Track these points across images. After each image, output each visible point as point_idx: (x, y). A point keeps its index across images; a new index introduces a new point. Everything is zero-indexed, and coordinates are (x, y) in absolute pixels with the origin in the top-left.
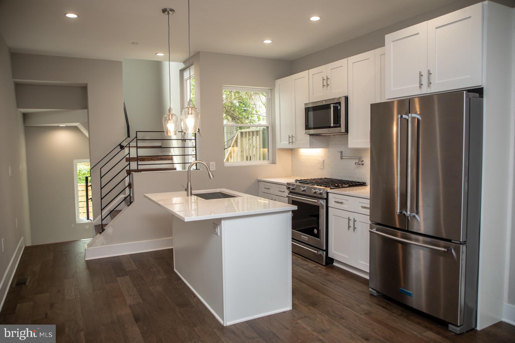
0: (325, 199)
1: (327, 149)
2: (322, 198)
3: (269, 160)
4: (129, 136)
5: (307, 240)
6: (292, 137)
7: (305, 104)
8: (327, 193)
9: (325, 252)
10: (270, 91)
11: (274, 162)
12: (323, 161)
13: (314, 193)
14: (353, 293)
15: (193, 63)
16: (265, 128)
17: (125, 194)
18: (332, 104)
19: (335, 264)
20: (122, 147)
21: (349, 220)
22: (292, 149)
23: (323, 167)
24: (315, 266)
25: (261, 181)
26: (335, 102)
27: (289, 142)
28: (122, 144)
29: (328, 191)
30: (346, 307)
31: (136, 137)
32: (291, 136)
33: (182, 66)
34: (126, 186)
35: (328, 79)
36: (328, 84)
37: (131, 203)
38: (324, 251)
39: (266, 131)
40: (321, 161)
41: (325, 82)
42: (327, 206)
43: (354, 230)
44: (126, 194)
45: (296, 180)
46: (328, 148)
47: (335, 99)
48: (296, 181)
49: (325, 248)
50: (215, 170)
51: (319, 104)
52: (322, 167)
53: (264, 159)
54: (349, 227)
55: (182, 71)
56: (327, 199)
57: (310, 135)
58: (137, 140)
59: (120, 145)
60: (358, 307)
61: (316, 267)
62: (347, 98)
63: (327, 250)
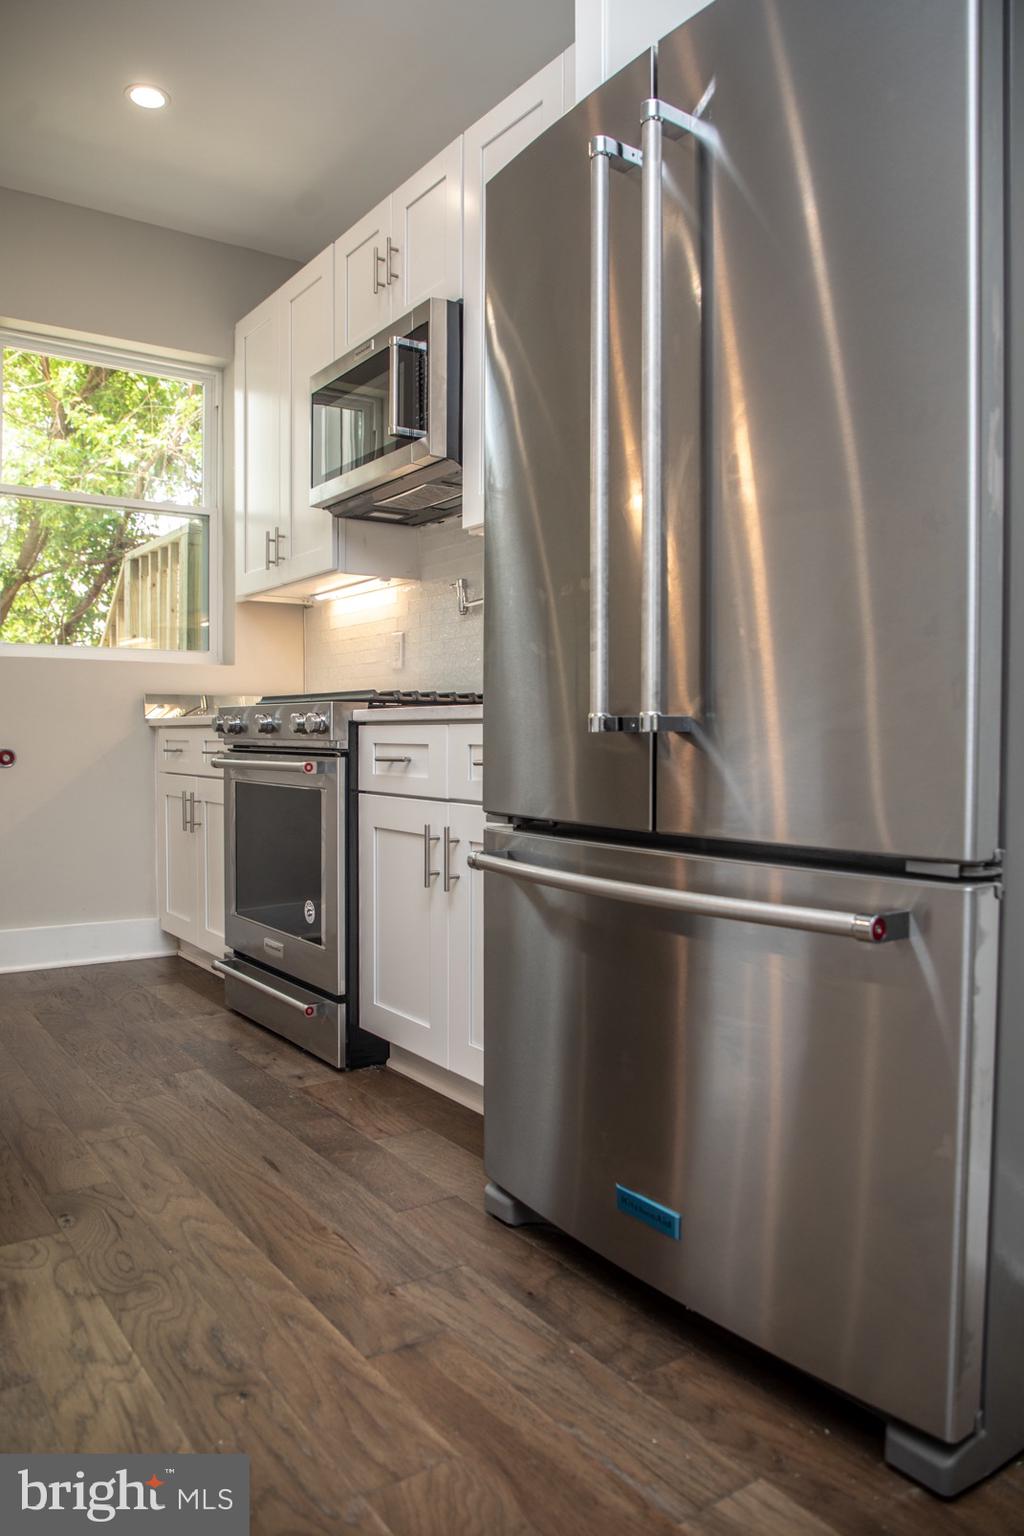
0: (345, 754)
2: (328, 753)
5: (280, 955)
8: (354, 726)
9: (342, 1008)
10: (218, 375)
12: (404, 635)
14: (398, 1211)
16: (197, 522)
19: (393, 1064)
21: (427, 837)
23: (403, 662)
24: (298, 1071)
30: (313, 1300)
32: (273, 535)
35: (393, 250)
36: (395, 272)
38: (339, 999)
39: (200, 540)
40: (397, 637)
41: (383, 268)
42: (352, 787)
43: (447, 888)
49: (341, 990)
51: (358, 361)
54: (429, 875)
56: (351, 756)
60: (386, 1298)
61: (300, 1078)
63: (351, 998)
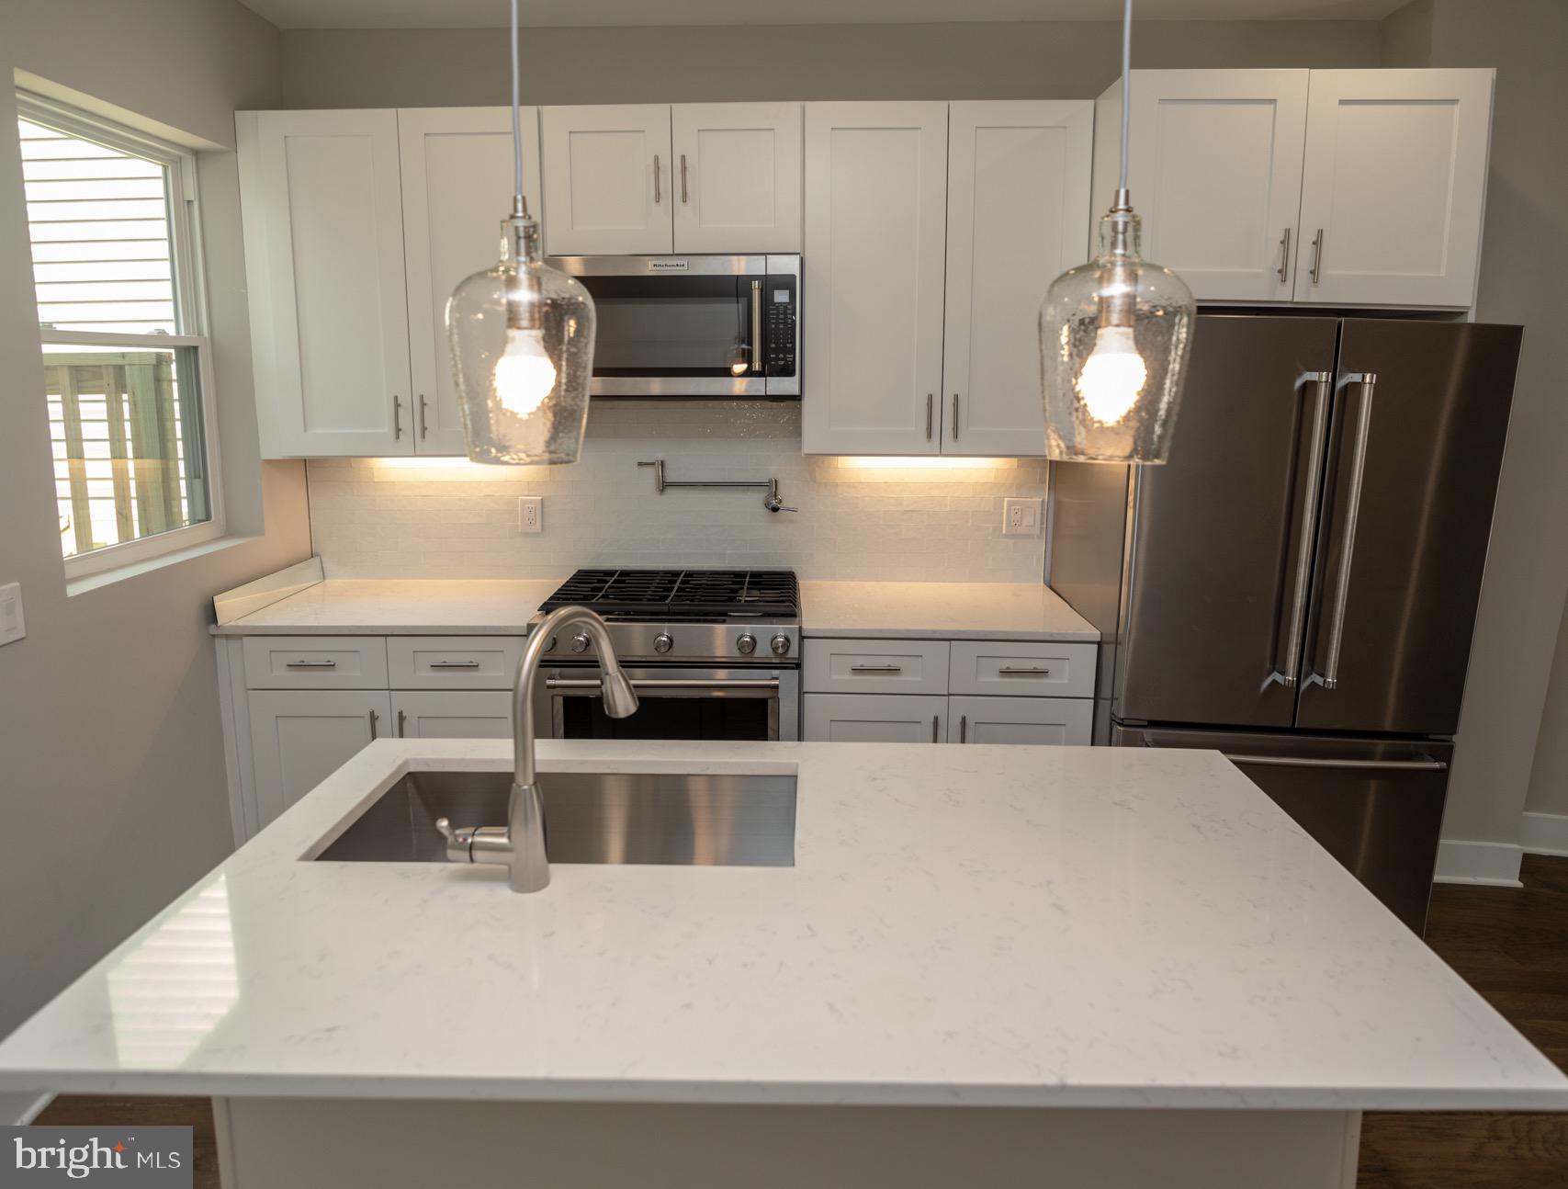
3: (208, 518)
18: (755, 277)
40: (531, 502)
52: (537, 528)
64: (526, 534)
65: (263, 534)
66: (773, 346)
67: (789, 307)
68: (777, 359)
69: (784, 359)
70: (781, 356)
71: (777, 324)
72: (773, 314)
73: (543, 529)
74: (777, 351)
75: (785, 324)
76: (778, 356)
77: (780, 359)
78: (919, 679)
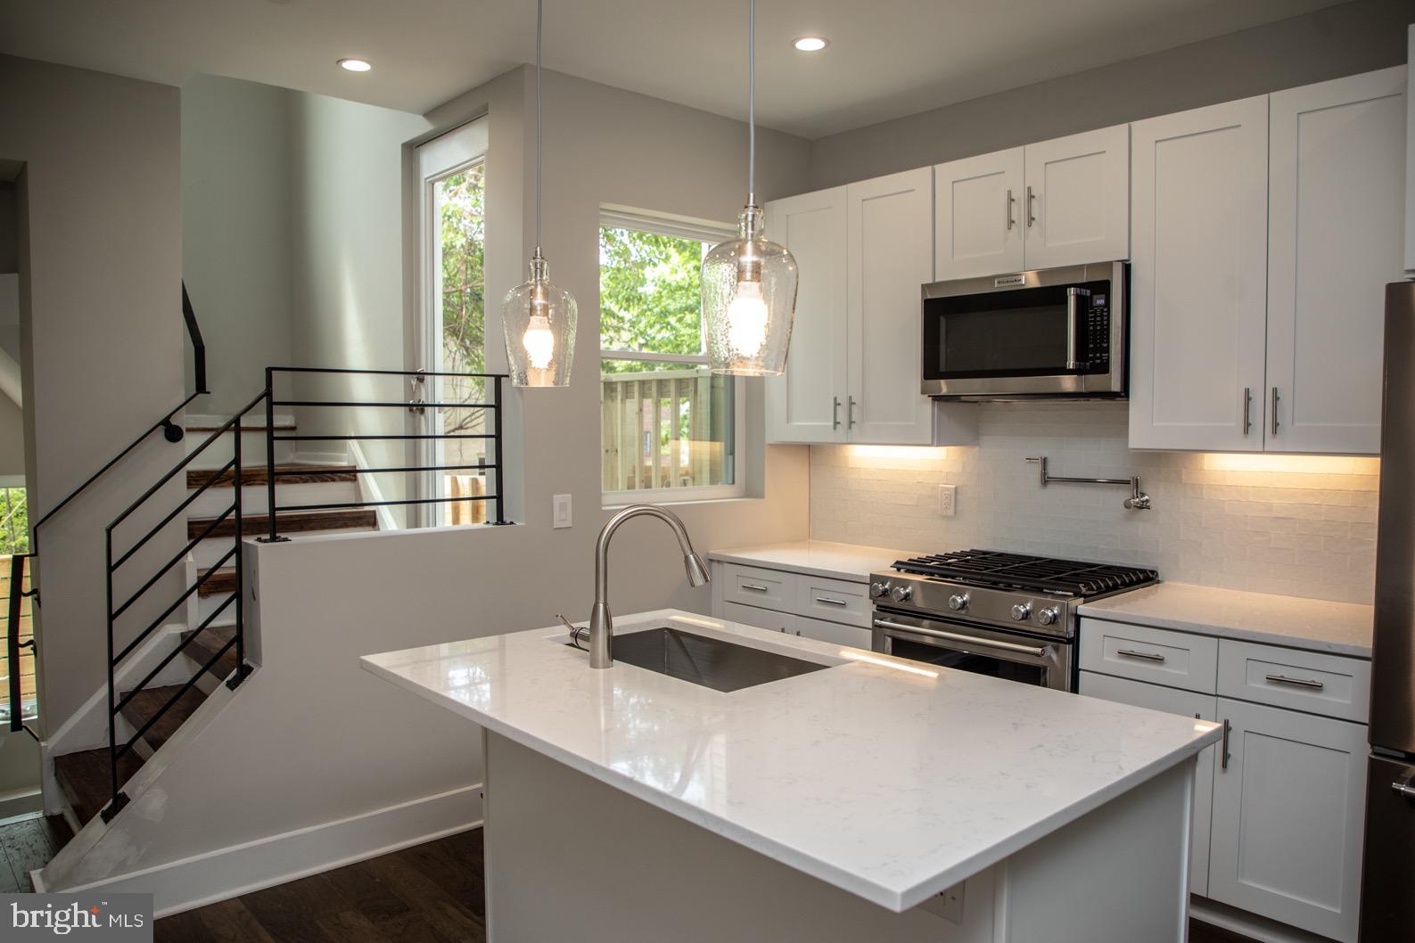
0: (1070, 641)
1: (974, 451)
2: (1058, 641)
3: (734, 483)
4: (201, 387)
6: (851, 403)
7: (924, 287)
8: (1078, 618)
11: (753, 491)
12: (956, 489)
13: (1022, 619)
15: (487, 110)
17: (184, 620)
18: (1070, 286)
20: (174, 434)
22: (809, 446)
25: (719, 562)
26: (1080, 281)
27: (836, 423)
28: (174, 421)
29: (1079, 613)
31: (268, 393)
32: (842, 400)
33: (422, 127)
34: (188, 588)
37: (245, 671)
40: (947, 489)
44: (189, 623)
45: (897, 562)
46: (978, 445)
47: (1080, 267)
48: (899, 565)
50: (571, 525)
52: (951, 512)
53: (713, 481)
55: (412, 150)
57: (937, 398)
58: (271, 404)
59: (166, 422)
62: (1127, 268)
64: (944, 517)
65: (763, 497)
66: (1091, 346)
67: (1105, 310)
68: (1095, 358)
69: (1101, 358)
70: (1098, 355)
71: (1095, 326)
72: (1091, 317)
73: (955, 512)
74: (1095, 350)
75: (1102, 325)
76: (1095, 355)
77: (1097, 358)
78: (1186, 673)
